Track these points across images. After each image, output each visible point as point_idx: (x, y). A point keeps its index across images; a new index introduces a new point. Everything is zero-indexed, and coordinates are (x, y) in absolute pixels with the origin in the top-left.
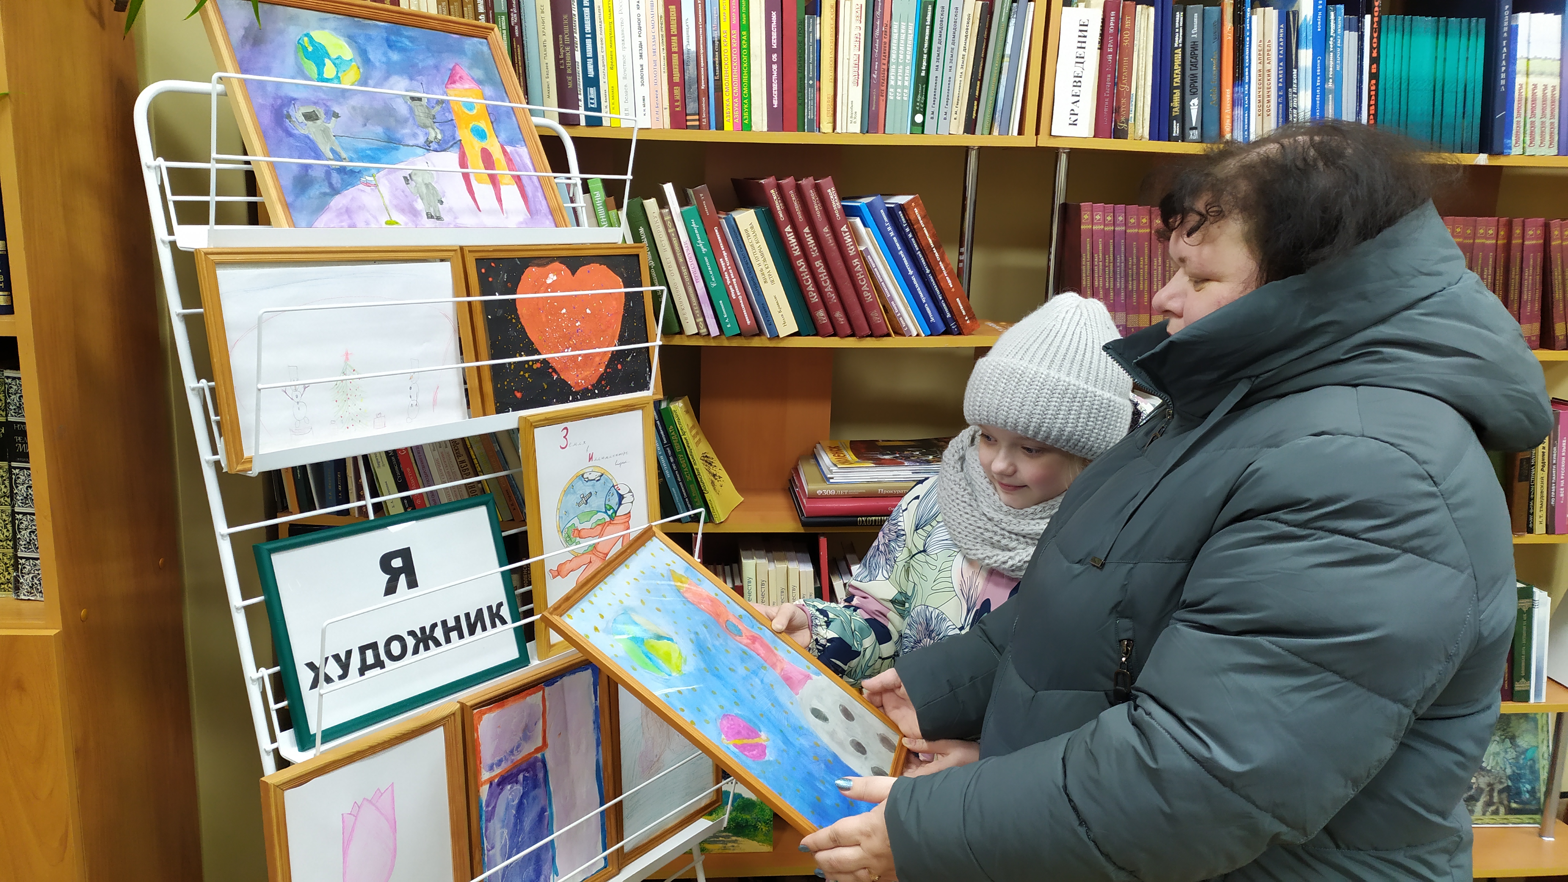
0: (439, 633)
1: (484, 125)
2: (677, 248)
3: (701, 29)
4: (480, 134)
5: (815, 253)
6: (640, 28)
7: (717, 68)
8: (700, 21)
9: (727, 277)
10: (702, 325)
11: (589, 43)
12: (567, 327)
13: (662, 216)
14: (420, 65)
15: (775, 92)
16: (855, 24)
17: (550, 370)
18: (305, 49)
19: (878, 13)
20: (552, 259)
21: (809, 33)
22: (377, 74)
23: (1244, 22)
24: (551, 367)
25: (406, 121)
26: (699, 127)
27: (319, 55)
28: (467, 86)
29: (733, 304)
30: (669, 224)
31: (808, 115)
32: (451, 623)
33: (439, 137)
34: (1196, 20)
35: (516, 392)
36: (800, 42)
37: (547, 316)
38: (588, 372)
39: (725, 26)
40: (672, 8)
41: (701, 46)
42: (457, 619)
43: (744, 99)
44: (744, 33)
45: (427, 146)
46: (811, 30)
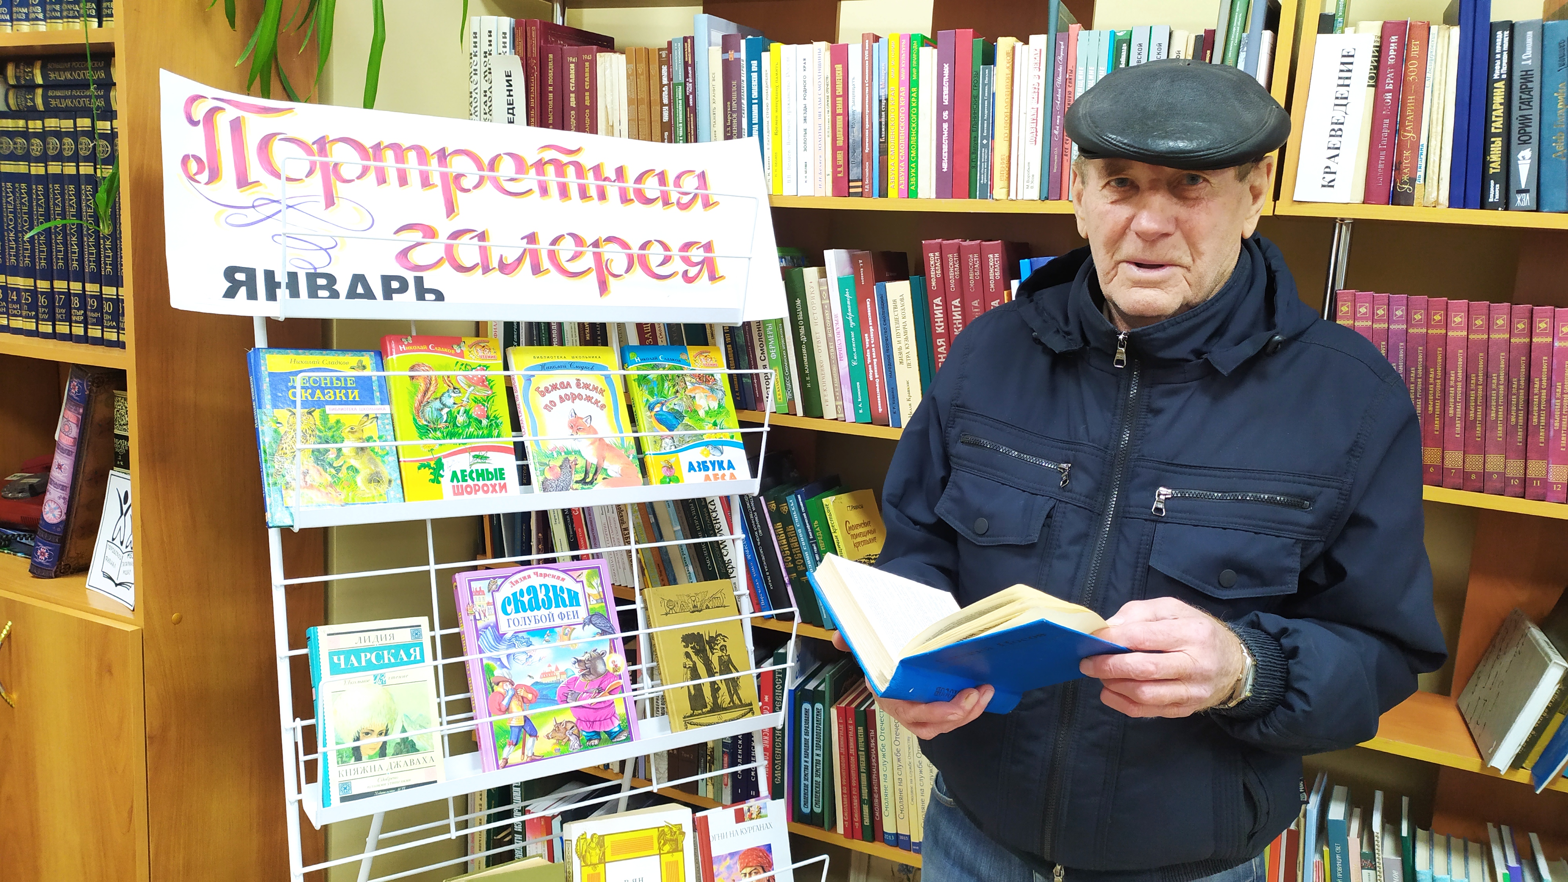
3: (867, 88)
6: (805, 91)
7: (883, 130)
8: (867, 79)
11: (755, 108)
15: (945, 155)
16: (1033, 72)
21: (984, 85)
26: (861, 195)
30: (824, 294)
31: (980, 180)
34: (1529, 40)
36: (974, 97)
39: (894, 83)
40: (839, 67)
41: (867, 106)
43: (911, 163)
44: (914, 90)
46: (986, 82)
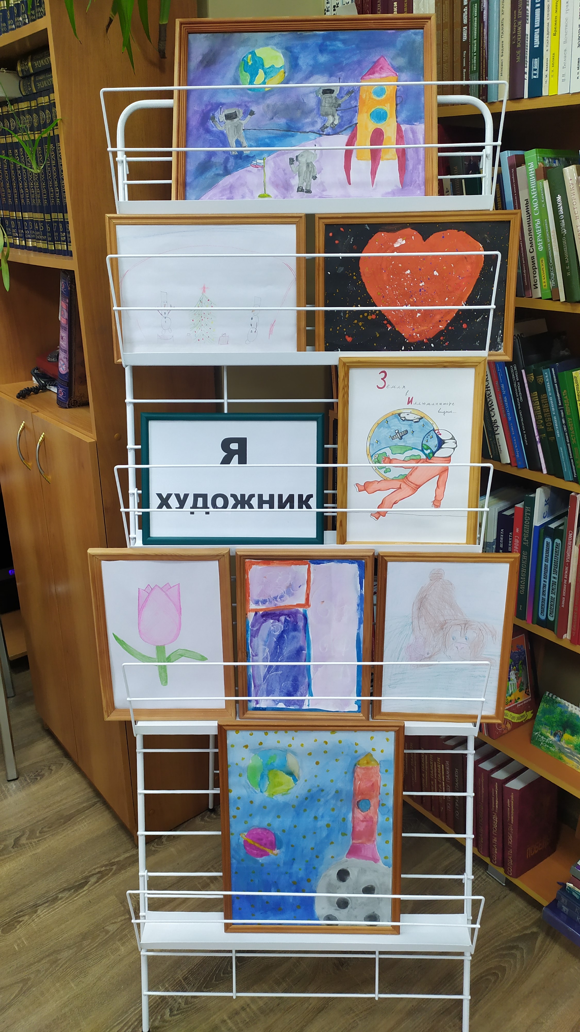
0: (254, 502)
4: (380, 116)
12: (409, 286)
14: (345, 62)
17: (385, 322)
18: (246, 64)
20: (403, 226)
22: (300, 75)
24: (387, 320)
25: (311, 111)
27: (255, 67)
28: (386, 73)
32: (266, 498)
33: (336, 122)
35: (347, 337)
37: (388, 276)
38: (425, 328)
42: (272, 496)
45: (321, 133)
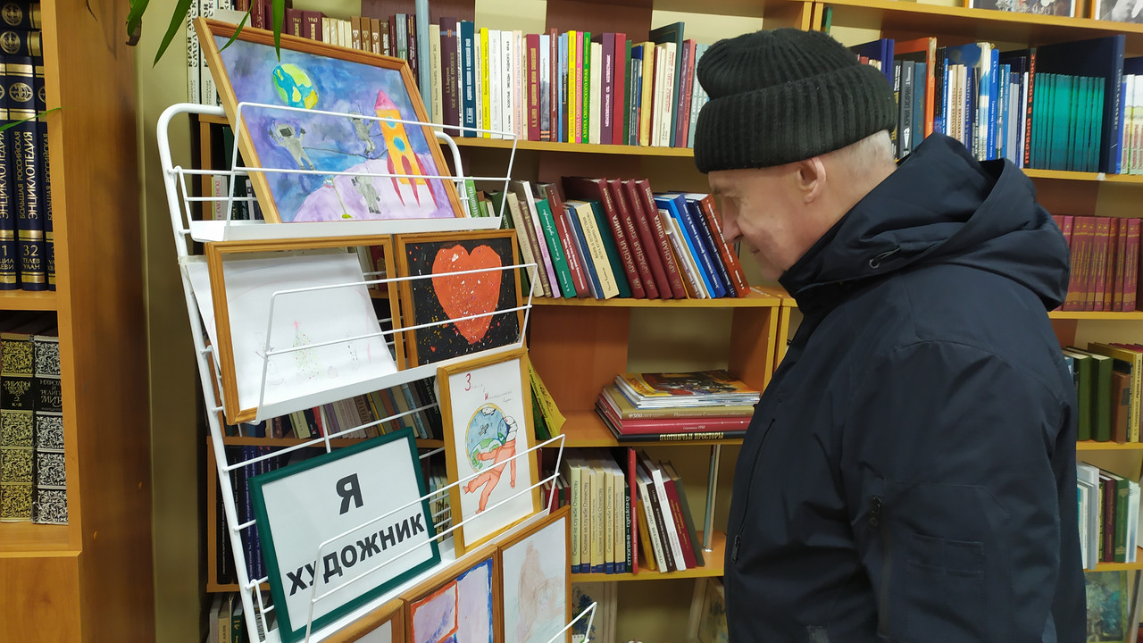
0: (378, 542)
1: (402, 137)
2: (531, 231)
3: (554, 68)
4: (400, 145)
5: (634, 236)
6: (508, 64)
7: (565, 97)
8: (554, 60)
9: (568, 253)
10: (547, 289)
11: (469, 74)
13: (520, 205)
14: (357, 91)
15: (607, 116)
16: (668, 66)
17: (455, 331)
18: (278, 78)
19: (685, 59)
20: (455, 243)
21: (634, 72)
22: (329, 98)
23: (943, 75)
24: (456, 329)
25: (351, 134)
26: (550, 140)
27: (288, 83)
28: (389, 108)
29: (572, 273)
30: (525, 212)
31: (631, 133)
32: (386, 533)
33: (374, 147)
34: (909, 72)
35: (432, 348)
36: (626, 79)
37: (452, 287)
38: (478, 331)
39: (572, 65)
40: (533, 50)
41: (554, 80)
42: (390, 529)
43: (584, 119)
44: (586, 70)
45: (366, 155)
46: (635, 69)
